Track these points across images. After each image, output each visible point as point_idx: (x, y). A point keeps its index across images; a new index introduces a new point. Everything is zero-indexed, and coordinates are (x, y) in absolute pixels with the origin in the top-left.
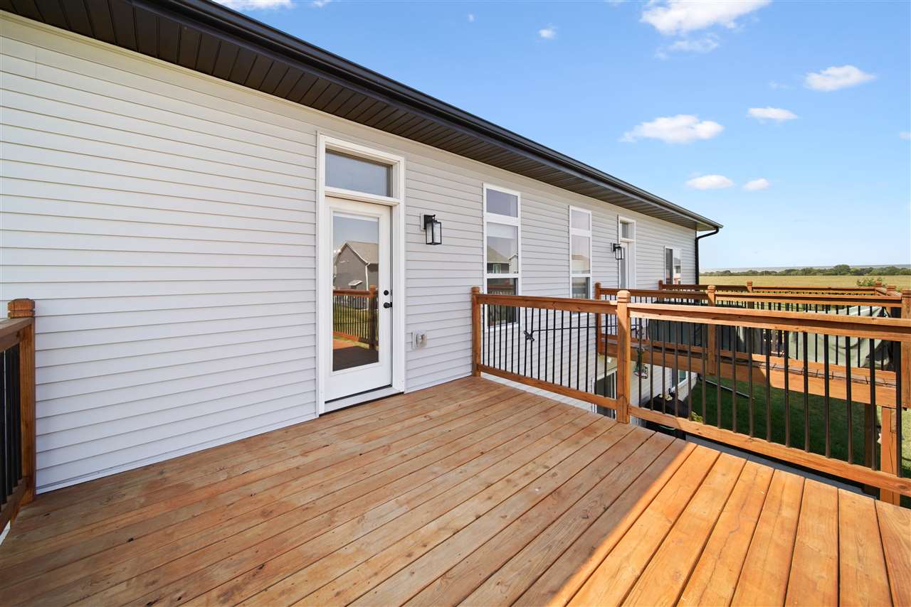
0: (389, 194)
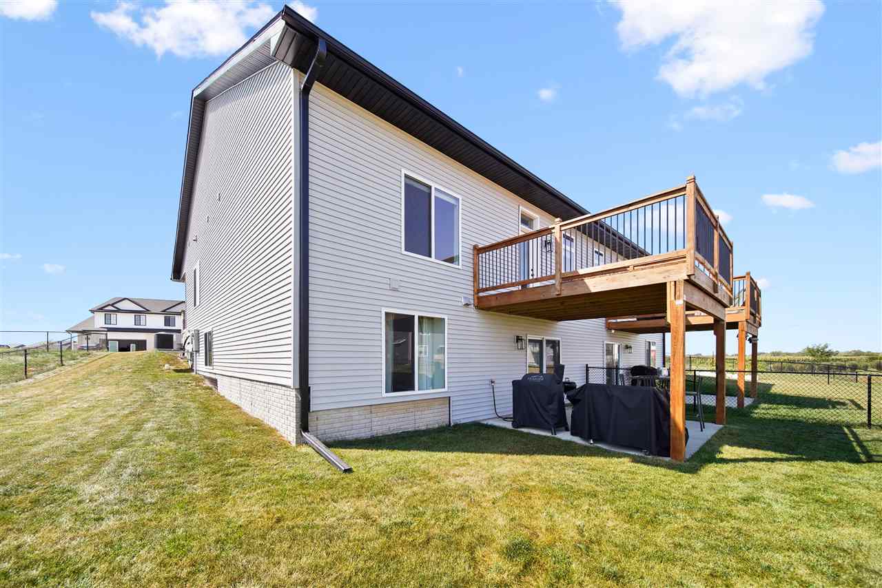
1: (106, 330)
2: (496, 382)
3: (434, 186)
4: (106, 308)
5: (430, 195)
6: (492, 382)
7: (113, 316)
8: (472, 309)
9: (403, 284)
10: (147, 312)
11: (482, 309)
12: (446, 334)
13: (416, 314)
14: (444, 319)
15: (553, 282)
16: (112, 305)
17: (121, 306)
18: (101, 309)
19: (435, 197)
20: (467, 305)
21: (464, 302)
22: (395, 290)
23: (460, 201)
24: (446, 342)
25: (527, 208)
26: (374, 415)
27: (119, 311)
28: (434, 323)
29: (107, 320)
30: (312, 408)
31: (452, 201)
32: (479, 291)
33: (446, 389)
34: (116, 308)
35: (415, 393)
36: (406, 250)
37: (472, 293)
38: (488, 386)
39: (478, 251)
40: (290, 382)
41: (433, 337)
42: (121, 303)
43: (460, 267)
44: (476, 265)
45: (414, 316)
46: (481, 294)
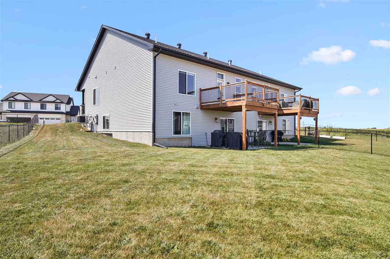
0: (222, 79)
1: (10, 112)
2: (207, 133)
3: (187, 72)
4: (10, 99)
5: (186, 75)
6: (206, 134)
7: (13, 104)
8: (199, 109)
9: (178, 103)
10: (31, 101)
11: (203, 109)
12: (191, 117)
13: (182, 112)
14: (190, 113)
15: (219, 103)
16: (13, 97)
17: (18, 97)
18: (7, 100)
19: (188, 75)
20: (197, 108)
21: (196, 107)
22: (176, 105)
23: (195, 75)
24: (191, 120)
25: (220, 72)
26: (170, 141)
27: (16, 100)
28: (188, 114)
29: (10, 106)
30: (156, 137)
31: (193, 75)
32: (201, 103)
33: (190, 135)
34: (14, 98)
35: (182, 135)
36: (179, 93)
37: (199, 104)
38: (205, 135)
39: (201, 90)
40: (151, 131)
41: (187, 117)
42: (17, 96)
43: (195, 96)
44: (200, 95)
45: (181, 112)
46: (202, 104)
